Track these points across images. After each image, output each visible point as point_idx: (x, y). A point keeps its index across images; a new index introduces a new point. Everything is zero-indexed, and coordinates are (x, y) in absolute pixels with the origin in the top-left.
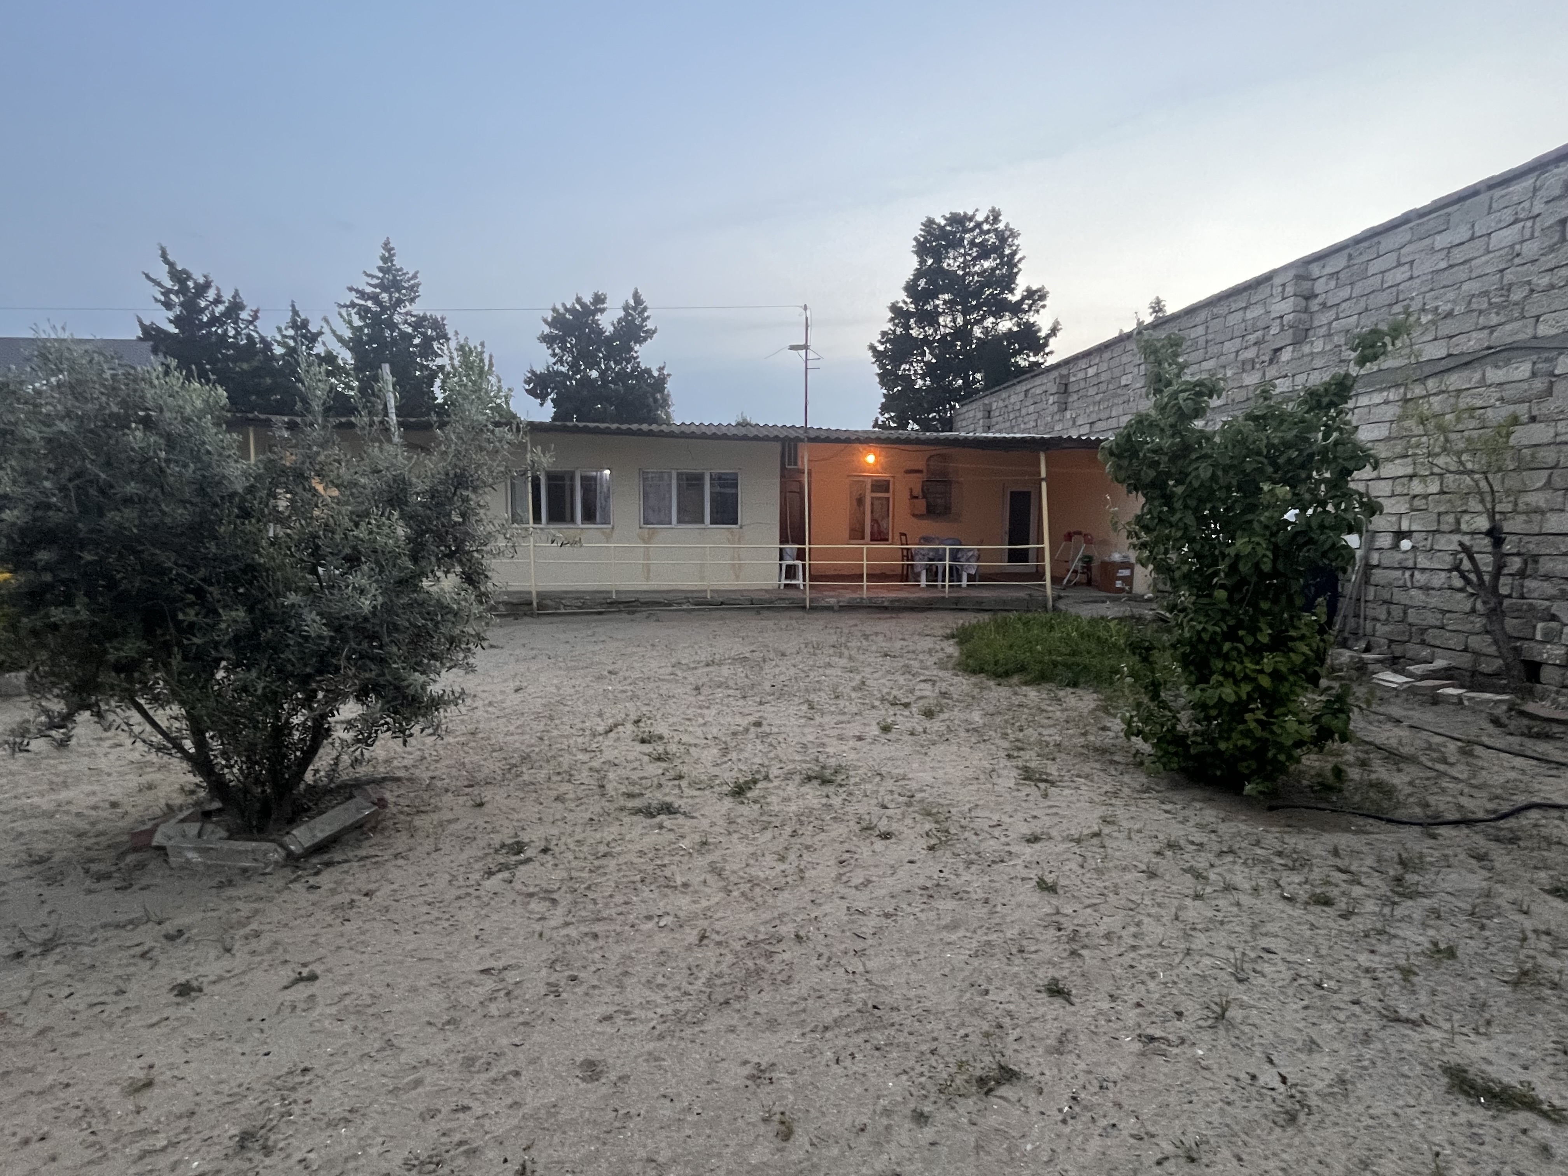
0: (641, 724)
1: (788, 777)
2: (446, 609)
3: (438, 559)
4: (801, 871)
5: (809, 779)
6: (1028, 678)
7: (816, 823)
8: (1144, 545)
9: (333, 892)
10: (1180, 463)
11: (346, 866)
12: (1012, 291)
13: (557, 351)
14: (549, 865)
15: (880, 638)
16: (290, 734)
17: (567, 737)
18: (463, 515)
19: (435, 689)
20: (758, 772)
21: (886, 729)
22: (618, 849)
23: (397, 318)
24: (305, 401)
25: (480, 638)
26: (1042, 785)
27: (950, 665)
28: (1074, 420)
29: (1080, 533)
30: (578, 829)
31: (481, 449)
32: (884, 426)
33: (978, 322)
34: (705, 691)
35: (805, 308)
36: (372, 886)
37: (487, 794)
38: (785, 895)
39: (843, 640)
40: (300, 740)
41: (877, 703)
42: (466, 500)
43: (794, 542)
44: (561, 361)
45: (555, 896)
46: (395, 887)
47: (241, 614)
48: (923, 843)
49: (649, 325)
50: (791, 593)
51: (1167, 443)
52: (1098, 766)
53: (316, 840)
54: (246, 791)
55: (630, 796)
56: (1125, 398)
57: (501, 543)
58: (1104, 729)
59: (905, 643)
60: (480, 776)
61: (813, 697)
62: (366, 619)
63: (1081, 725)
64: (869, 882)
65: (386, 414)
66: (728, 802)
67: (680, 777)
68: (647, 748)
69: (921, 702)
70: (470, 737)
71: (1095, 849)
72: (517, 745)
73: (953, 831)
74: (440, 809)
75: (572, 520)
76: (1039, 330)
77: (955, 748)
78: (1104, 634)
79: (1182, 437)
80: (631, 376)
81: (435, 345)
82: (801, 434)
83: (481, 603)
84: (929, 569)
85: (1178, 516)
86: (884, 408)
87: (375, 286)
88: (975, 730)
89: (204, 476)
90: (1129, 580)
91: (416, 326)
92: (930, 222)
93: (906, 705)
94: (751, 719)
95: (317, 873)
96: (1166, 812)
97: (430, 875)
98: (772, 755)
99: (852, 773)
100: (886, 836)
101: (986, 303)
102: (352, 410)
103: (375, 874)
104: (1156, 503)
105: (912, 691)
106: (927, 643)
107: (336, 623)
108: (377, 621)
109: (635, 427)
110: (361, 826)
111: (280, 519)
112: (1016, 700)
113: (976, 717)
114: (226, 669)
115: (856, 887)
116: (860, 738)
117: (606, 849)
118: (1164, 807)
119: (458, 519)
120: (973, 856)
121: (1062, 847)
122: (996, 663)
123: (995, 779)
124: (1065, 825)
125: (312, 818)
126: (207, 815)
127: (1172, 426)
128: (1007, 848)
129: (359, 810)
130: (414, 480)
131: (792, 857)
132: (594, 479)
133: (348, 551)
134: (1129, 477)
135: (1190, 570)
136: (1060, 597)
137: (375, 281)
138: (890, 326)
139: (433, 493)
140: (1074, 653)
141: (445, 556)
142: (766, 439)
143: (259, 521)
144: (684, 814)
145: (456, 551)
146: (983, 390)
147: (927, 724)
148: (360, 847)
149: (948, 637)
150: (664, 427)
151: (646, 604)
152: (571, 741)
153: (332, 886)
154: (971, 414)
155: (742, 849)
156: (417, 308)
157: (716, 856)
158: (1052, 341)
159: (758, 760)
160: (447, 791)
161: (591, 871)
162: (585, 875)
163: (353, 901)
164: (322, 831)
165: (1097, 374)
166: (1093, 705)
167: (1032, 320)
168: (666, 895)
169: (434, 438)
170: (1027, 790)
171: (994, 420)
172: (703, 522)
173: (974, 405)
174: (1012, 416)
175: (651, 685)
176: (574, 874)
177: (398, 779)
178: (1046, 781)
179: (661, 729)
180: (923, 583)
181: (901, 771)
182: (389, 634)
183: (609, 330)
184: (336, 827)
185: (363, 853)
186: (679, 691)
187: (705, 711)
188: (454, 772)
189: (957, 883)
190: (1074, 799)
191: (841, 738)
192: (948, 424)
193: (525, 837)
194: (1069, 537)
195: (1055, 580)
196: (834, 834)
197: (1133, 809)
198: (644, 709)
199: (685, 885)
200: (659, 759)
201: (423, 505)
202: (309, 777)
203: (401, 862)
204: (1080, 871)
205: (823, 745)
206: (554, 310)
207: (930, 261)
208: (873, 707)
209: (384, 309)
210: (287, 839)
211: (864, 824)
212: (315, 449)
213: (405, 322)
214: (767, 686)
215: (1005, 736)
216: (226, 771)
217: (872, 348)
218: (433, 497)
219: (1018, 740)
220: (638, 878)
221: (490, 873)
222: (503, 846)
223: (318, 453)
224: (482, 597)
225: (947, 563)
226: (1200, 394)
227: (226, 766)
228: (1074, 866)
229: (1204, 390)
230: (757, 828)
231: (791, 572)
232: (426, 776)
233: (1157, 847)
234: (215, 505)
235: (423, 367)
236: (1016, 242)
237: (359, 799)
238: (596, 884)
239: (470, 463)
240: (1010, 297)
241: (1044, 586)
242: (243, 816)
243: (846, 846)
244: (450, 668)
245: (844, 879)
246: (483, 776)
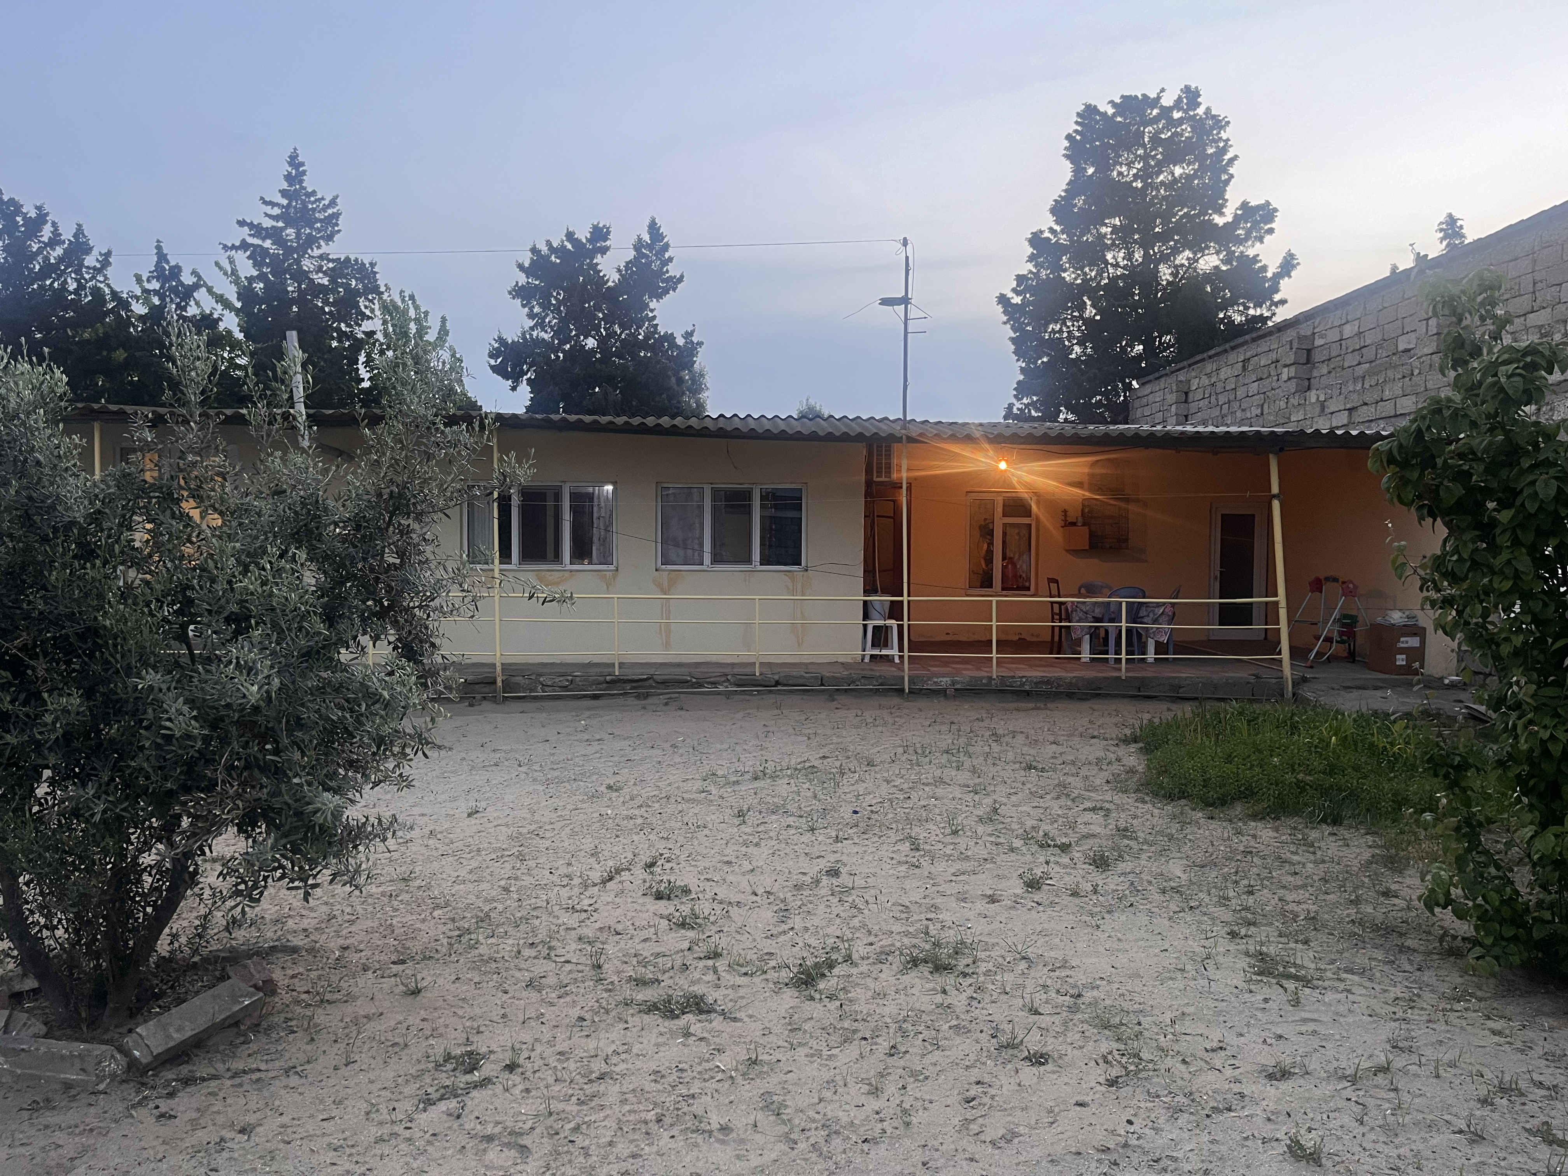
0: (657, 869)
1: (883, 957)
2: (373, 697)
3: (363, 620)
4: (905, 1112)
5: (915, 962)
6: (1259, 808)
7: (926, 1034)
8: (1448, 602)
9: (195, 1125)
10: (1504, 473)
11: (213, 1084)
12: (1219, 211)
13: (537, 310)
14: (517, 1091)
15: (1020, 739)
16: (139, 881)
17: (544, 887)
18: (401, 554)
19: (353, 814)
20: (835, 949)
21: (1033, 885)
22: (622, 1067)
23: (307, 264)
24: (175, 385)
25: (422, 741)
26: (1291, 985)
27: (1132, 785)
28: (1323, 406)
29: (1336, 580)
30: (561, 1035)
31: (429, 457)
32: (1022, 417)
33: (1165, 258)
34: (752, 818)
35: (905, 243)
36: (251, 1118)
37: (427, 975)
38: (880, 1152)
39: (962, 741)
40: (153, 889)
41: (1017, 843)
42: (405, 532)
43: (885, 592)
44: (541, 325)
45: (526, 1141)
46: (285, 1119)
47: (74, 701)
48: (1098, 1074)
49: (673, 270)
50: (883, 670)
51: (1481, 442)
52: (1379, 954)
53: (172, 1044)
54: (72, 964)
55: (640, 982)
56: (1406, 370)
57: (455, 593)
58: (1387, 894)
59: (1060, 749)
60: (416, 946)
61: (916, 831)
62: (256, 709)
63: (1349, 887)
64: (1015, 1135)
65: (292, 404)
66: (789, 998)
67: (716, 955)
68: (664, 907)
69: (1087, 844)
70: (402, 885)
71: (1383, 1094)
72: (472, 898)
73: (1145, 1055)
74: (355, 998)
75: (557, 557)
76: (1264, 268)
77: (1143, 919)
78: (1382, 742)
79: (1506, 433)
80: (644, 345)
81: (362, 303)
82: (897, 429)
83: (425, 685)
84: (1094, 634)
85: (1504, 556)
86: (1021, 390)
87: (275, 218)
88: (1176, 890)
89: (30, 498)
90: (1418, 654)
91: (333, 274)
92: (1090, 111)
93: (1065, 848)
94: (823, 864)
95: (171, 1095)
96: (1494, 1033)
97: (338, 1103)
98: (855, 922)
99: (981, 955)
100: (1038, 1059)
101: (1179, 228)
102: (244, 400)
103: (254, 1100)
104: (1467, 536)
105: (1073, 826)
106: (1094, 750)
107: (212, 713)
108: (272, 713)
109: (651, 421)
110: (237, 1024)
111: (137, 561)
112: (1241, 843)
113: (1176, 869)
114: (52, 782)
115: (993, 1143)
116: (992, 899)
117: (604, 1068)
118: (1490, 1024)
119: (391, 559)
120: (1181, 1099)
121: (1327, 1089)
122: (1206, 783)
123: (1211, 972)
124: (1330, 1053)
125: (166, 1009)
126: (17, 998)
127: (1488, 416)
128: (1236, 1088)
129: (235, 999)
130: (331, 503)
131: (891, 1088)
132: (590, 497)
133: (234, 608)
134: (1420, 497)
135: (1525, 643)
136: (1305, 680)
137: (276, 211)
138: (1030, 266)
139: (357, 522)
140: (1332, 770)
141: (374, 614)
142: (845, 438)
143: (105, 563)
144: (723, 1013)
145: (391, 607)
146: (1174, 361)
147: (1098, 878)
148: (234, 1056)
149: (1126, 741)
150: (693, 422)
151: (665, 683)
152: (552, 895)
153: (195, 1115)
154: (1158, 397)
155: (812, 1071)
156: (336, 249)
157: (772, 1083)
158: (1284, 283)
159: (833, 930)
160: (365, 969)
161: (580, 1102)
162: (572, 1108)
163: (222, 1139)
164: (179, 1029)
165: (1359, 334)
166: (1367, 855)
167: (1251, 252)
168: (696, 1145)
169: (363, 439)
170: (1267, 992)
171: (1193, 407)
172: (749, 561)
173: (1162, 383)
174: (1222, 399)
175: (671, 808)
176: (556, 1106)
177: (295, 950)
178: (1296, 978)
179: (686, 877)
180: (1086, 655)
181: (1059, 955)
182: (290, 731)
183: (613, 278)
184: (202, 1023)
185: (238, 1065)
186: (712, 818)
187: (752, 850)
188: (377, 940)
189: (1158, 1143)
190: (1342, 1009)
191: (962, 898)
192: (1122, 413)
193: (481, 1045)
194: (1317, 585)
195: (1294, 652)
196: (955, 1053)
197: (1441, 1027)
198: (661, 845)
199: (725, 1129)
200: (683, 925)
201: (344, 539)
202: (163, 946)
203: (294, 1080)
204: (1359, 1130)
205: (935, 908)
206: (534, 250)
207: (1091, 171)
208: (1012, 850)
209: (289, 251)
210: (129, 1041)
211: (1003, 1039)
212: (190, 457)
213: (319, 269)
214: (846, 811)
215: (1224, 901)
216: (46, 933)
217: (1003, 300)
218: (358, 528)
219: (1247, 909)
220: (651, 1116)
221: (428, 1102)
222: (448, 1057)
223: (194, 464)
224: (426, 677)
225: (1124, 624)
226: (1533, 367)
227: (46, 926)
228: (1347, 1120)
229: (1538, 360)
230: (835, 1039)
231: (880, 637)
232: (334, 944)
233: (1483, 1092)
234: (45, 539)
235: (342, 336)
236: (1224, 135)
237: (235, 982)
238: (588, 1124)
239: (412, 476)
240: (1219, 220)
241: (1280, 661)
242: (67, 1006)
243: (975, 1074)
244: (376, 784)
245: (975, 1128)
246: (419, 948)
